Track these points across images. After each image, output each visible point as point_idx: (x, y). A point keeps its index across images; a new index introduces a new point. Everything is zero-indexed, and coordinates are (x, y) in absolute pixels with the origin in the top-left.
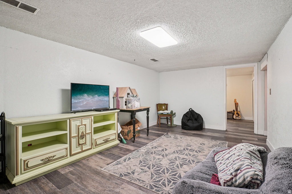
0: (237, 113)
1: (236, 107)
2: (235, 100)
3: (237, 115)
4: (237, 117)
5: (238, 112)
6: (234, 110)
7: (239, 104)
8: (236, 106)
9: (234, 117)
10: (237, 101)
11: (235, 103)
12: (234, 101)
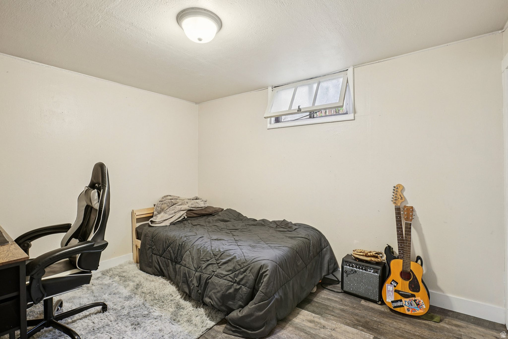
0: (406, 275)
1: (400, 233)
2: (398, 191)
3: (404, 286)
4: (406, 296)
5: (413, 266)
6: (389, 250)
7: (418, 212)
8: (399, 228)
9: (389, 296)
10: (405, 194)
11: (398, 210)
12: (390, 194)
